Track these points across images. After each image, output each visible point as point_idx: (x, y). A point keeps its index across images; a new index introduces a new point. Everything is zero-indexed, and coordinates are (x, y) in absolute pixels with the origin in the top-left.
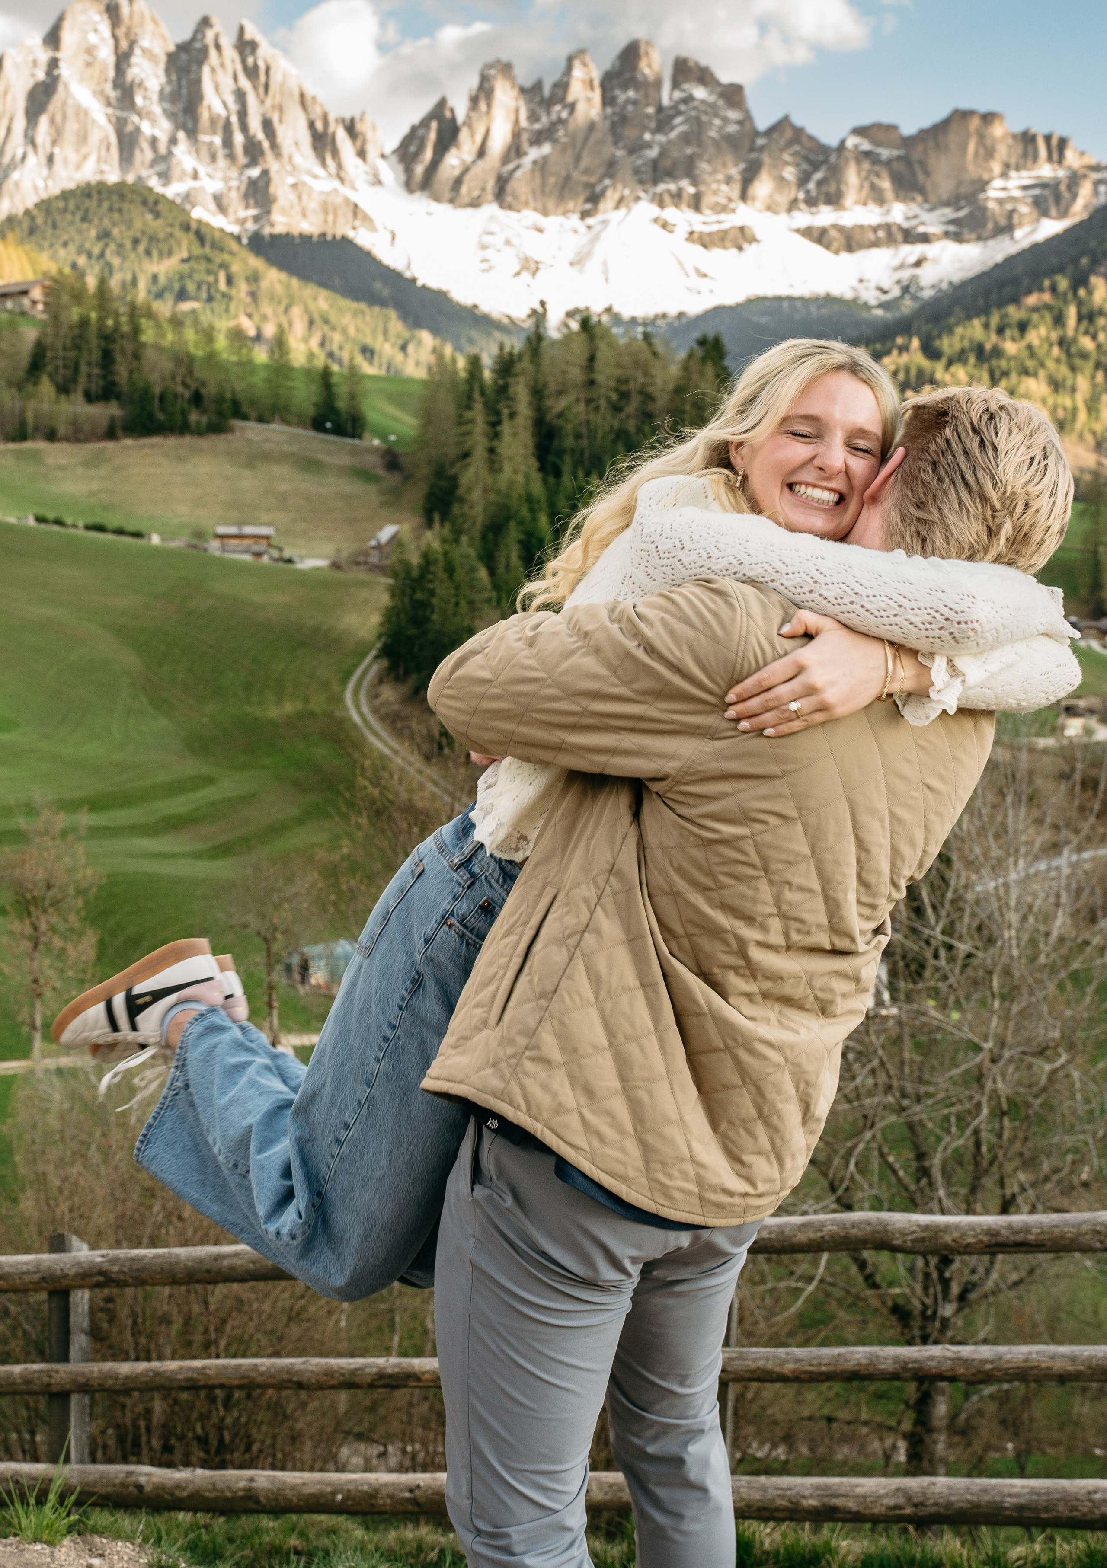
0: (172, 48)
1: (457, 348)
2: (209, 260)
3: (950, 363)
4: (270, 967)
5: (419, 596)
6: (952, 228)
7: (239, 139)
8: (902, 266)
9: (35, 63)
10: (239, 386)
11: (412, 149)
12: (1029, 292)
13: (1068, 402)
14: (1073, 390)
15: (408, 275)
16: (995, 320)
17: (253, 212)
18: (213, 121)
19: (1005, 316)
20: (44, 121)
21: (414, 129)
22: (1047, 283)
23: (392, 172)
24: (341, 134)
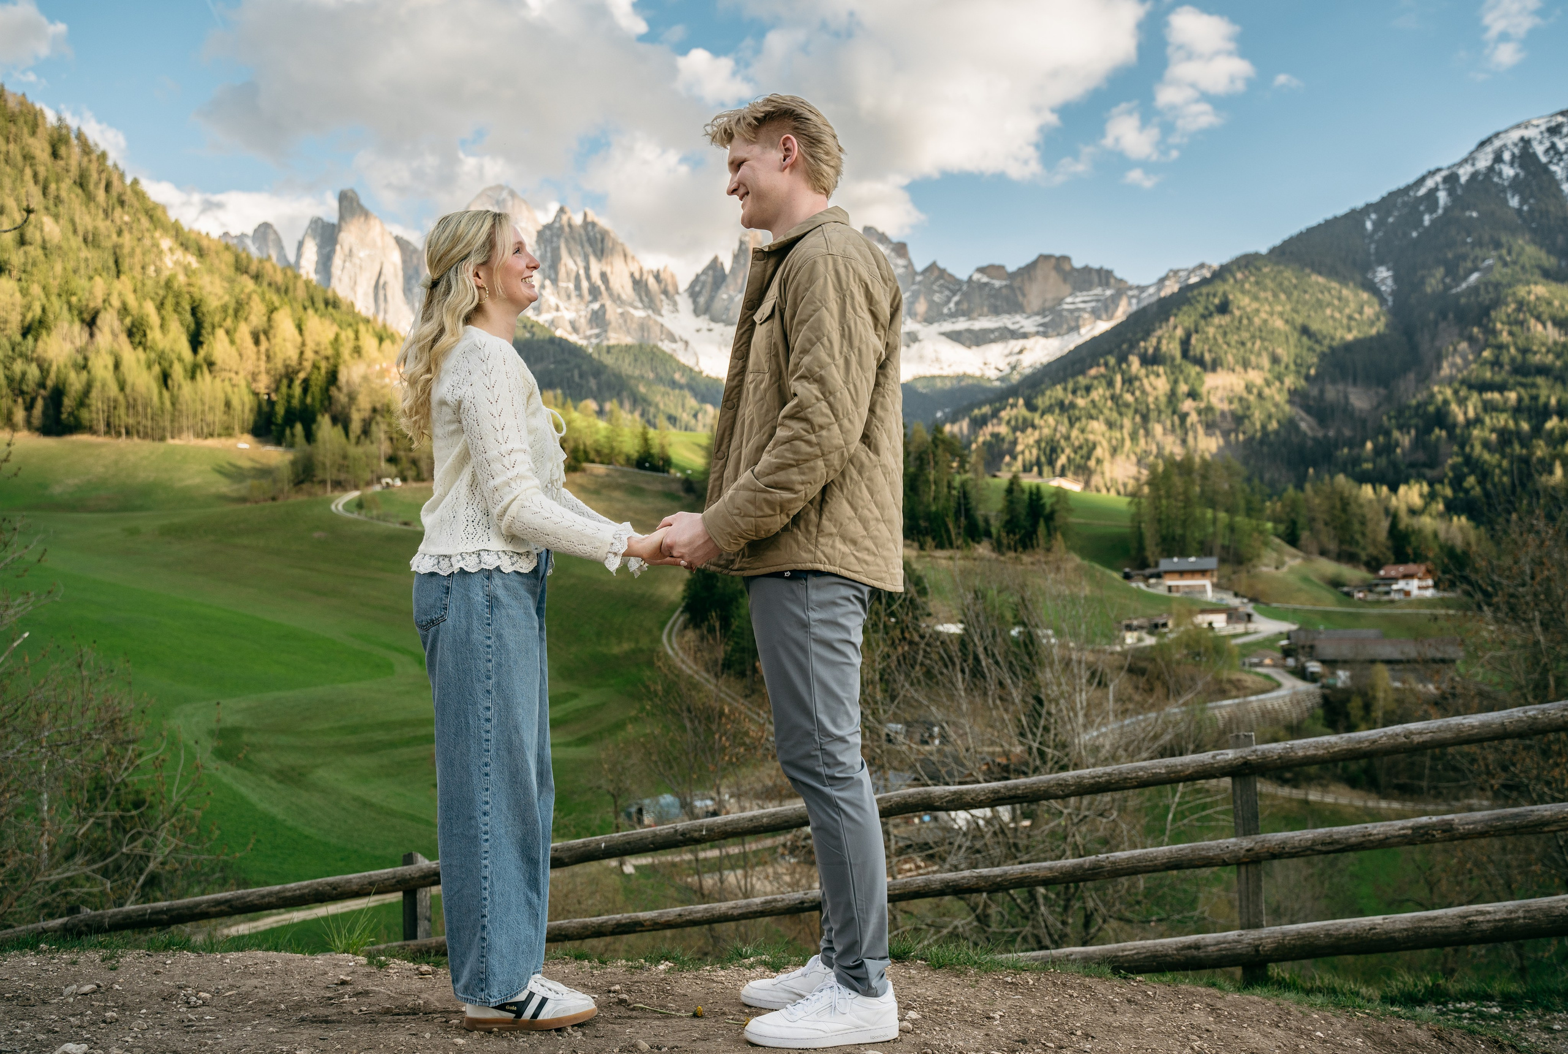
0: (540, 228)
2: (567, 362)
3: (1042, 416)
4: (617, 814)
6: (1041, 329)
7: (585, 285)
8: (1011, 354)
10: (589, 442)
11: (697, 289)
12: (1091, 367)
13: (1118, 435)
14: (1122, 427)
15: (697, 369)
16: (1070, 386)
17: (596, 331)
18: (568, 274)
19: (1076, 383)
21: (698, 276)
22: (1102, 361)
23: (684, 303)
24: (651, 281)
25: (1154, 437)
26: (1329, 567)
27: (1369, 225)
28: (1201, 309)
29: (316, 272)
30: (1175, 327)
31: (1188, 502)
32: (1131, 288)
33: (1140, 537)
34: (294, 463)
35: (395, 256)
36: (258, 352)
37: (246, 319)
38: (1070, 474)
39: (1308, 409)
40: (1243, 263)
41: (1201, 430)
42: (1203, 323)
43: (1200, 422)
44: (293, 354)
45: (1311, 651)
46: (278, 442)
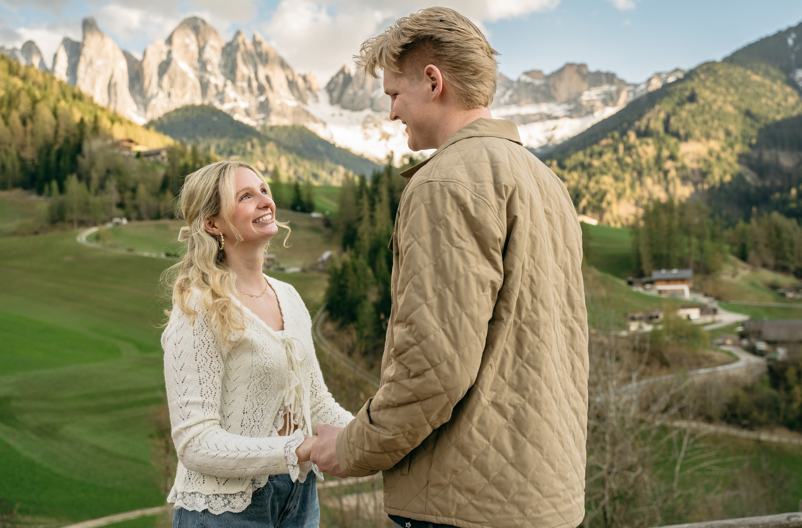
0: (224, 45)
1: (355, 173)
2: (242, 137)
3: (570, 171)
5: (342, 282)
6: (568, 113)
7: (255, 84)
8: (547, 130)
9: (161, 52)
11: (332, 87)
12: (602, 139)
13: (622, 185)
14: (623, 180)
15: (332, 142)
16: (588, 152)
17: (262, 116)
18: (243, 76)
19: (592, 150)
20: (166, 78)
21: (332, 78)
22: (610, 135)
23: (324, 97)
24: (300, 82)
25: (646, 186)
26: (769, 276)
27: (790, 42)
28: (676, 99)
29: (67, 74)
30: (659, 112)
31: (670, 232)
32: (629, 85)
33: (638, 256)
34: (51, 209)
35: (123, 65)
36: (25, 131)
37: (17, 108)
38: (589, 213)
39: (751, 167)
40: (705, 67)
41: (678, 182)
42: (678, 109)
43: (678, 176)
44: (50, 131)
45: (759, 335)
46: (40, 192)
